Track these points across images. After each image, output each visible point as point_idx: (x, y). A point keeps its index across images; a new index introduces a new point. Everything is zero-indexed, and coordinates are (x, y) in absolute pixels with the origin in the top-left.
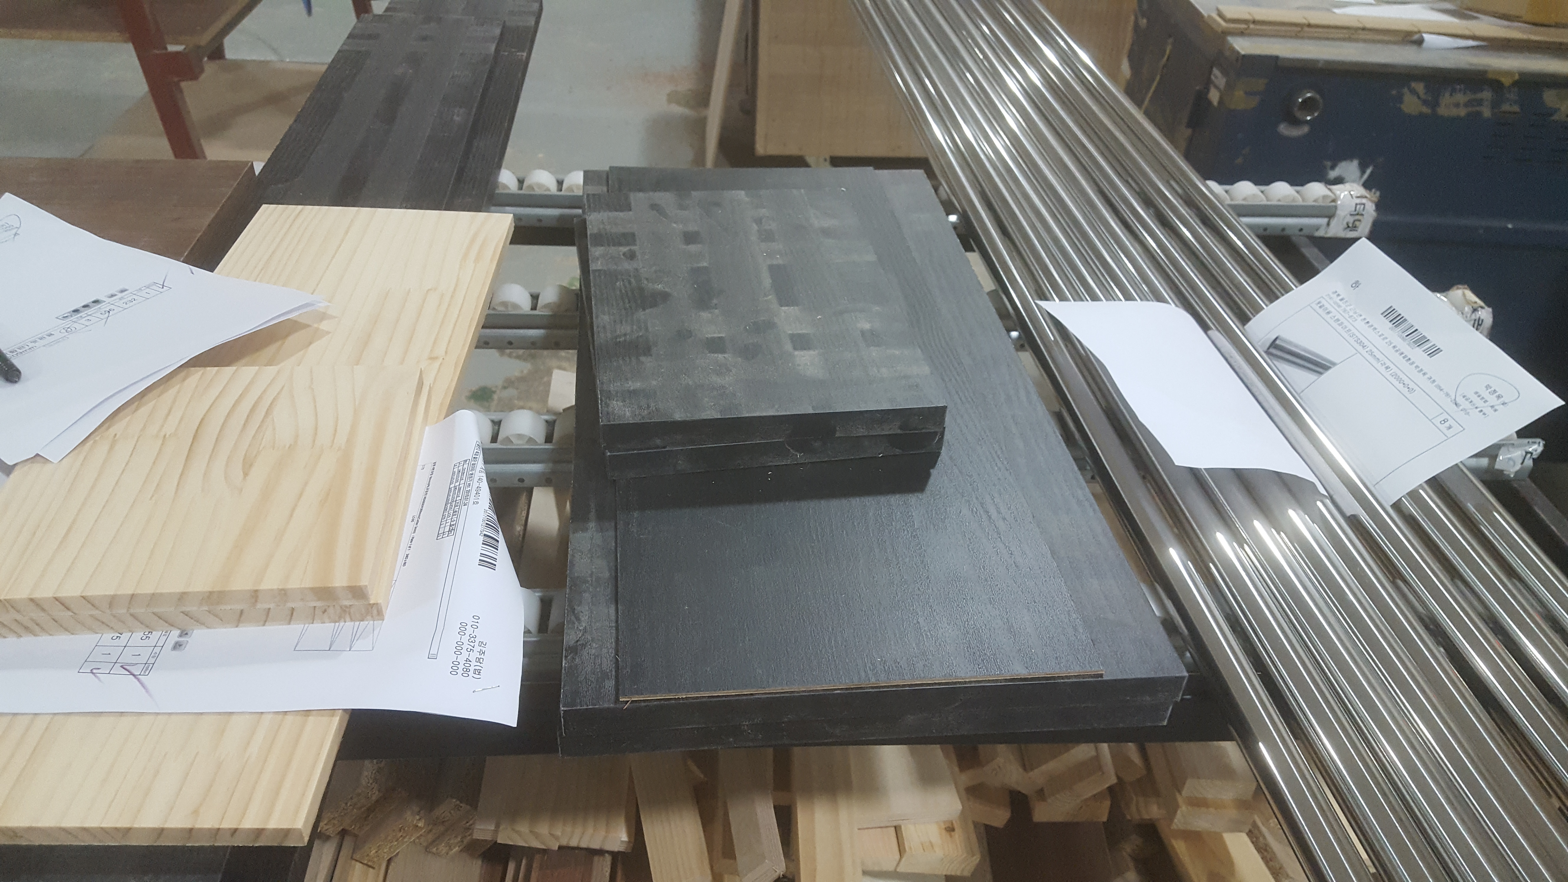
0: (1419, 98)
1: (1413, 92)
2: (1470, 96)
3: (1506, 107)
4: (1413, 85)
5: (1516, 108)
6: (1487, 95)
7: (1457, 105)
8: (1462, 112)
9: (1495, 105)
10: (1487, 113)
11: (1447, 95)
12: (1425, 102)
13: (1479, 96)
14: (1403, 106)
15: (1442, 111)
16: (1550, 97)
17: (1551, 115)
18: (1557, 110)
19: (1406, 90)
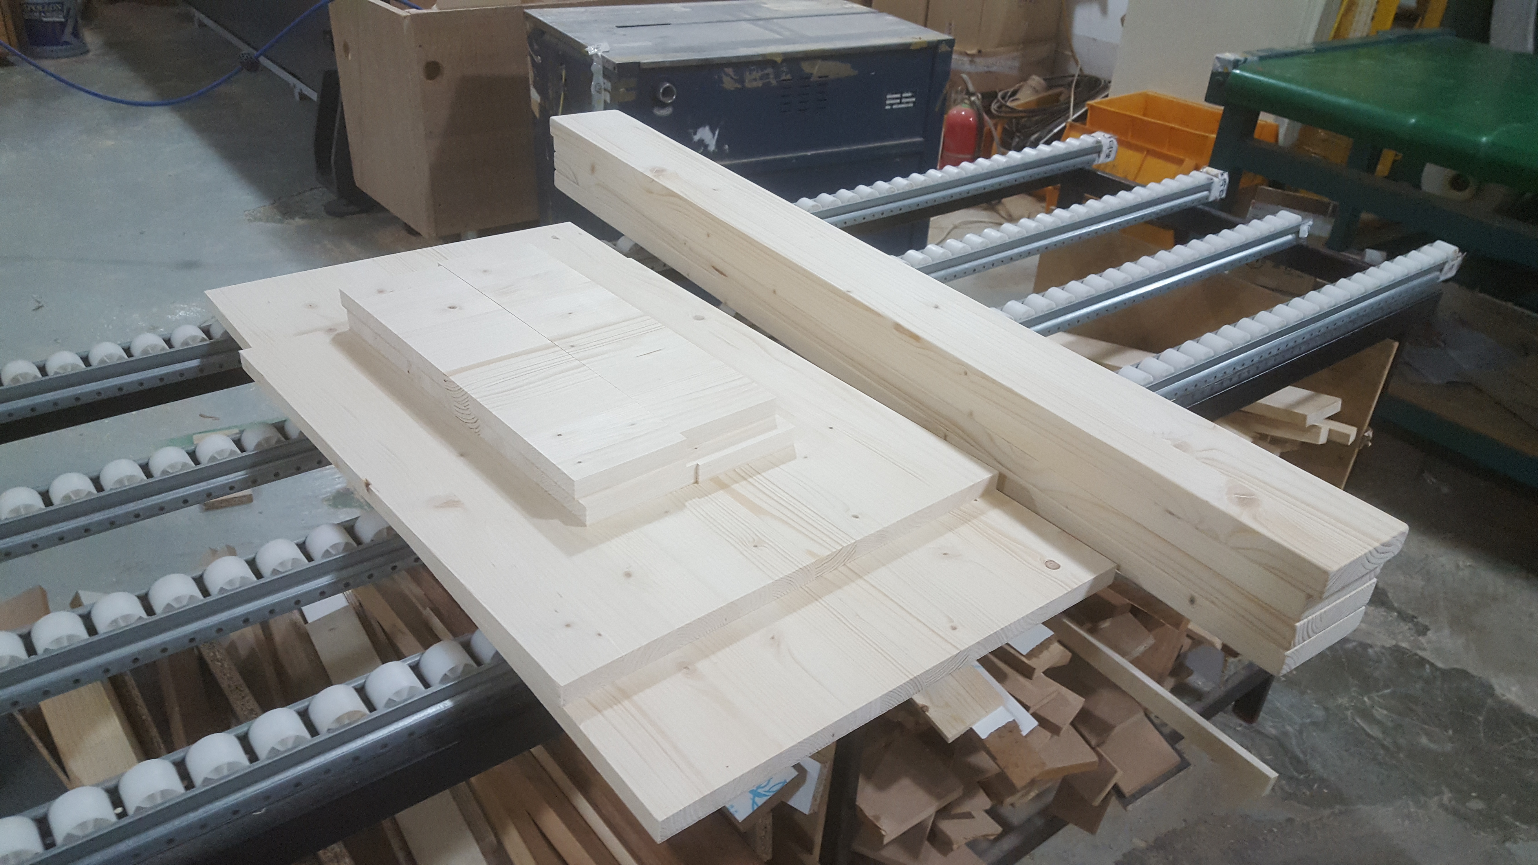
0: (732, 78)
1: (727, 75)
2: (760, 73)
3: (783, 78)
4: (726, 69)
5: (789, 77)
6: (769, 70)
7: (755, 80)
8: (759, 84)
9: (777, 76)
10: (774, 82)
11: (748, 73)
12: (737, 81)
13: (766, 71)
14: (724, 85)
15: (748, 85)
16: (806, 67)
17: (810, 78)
18: (812, 74)
19: (723, 75)
